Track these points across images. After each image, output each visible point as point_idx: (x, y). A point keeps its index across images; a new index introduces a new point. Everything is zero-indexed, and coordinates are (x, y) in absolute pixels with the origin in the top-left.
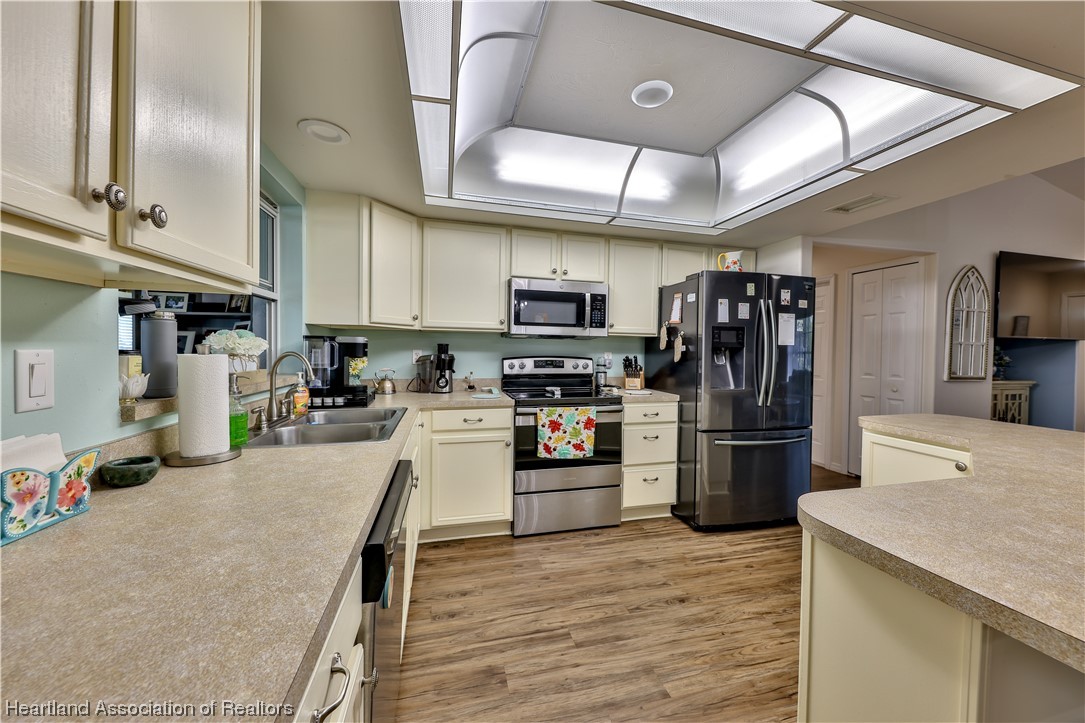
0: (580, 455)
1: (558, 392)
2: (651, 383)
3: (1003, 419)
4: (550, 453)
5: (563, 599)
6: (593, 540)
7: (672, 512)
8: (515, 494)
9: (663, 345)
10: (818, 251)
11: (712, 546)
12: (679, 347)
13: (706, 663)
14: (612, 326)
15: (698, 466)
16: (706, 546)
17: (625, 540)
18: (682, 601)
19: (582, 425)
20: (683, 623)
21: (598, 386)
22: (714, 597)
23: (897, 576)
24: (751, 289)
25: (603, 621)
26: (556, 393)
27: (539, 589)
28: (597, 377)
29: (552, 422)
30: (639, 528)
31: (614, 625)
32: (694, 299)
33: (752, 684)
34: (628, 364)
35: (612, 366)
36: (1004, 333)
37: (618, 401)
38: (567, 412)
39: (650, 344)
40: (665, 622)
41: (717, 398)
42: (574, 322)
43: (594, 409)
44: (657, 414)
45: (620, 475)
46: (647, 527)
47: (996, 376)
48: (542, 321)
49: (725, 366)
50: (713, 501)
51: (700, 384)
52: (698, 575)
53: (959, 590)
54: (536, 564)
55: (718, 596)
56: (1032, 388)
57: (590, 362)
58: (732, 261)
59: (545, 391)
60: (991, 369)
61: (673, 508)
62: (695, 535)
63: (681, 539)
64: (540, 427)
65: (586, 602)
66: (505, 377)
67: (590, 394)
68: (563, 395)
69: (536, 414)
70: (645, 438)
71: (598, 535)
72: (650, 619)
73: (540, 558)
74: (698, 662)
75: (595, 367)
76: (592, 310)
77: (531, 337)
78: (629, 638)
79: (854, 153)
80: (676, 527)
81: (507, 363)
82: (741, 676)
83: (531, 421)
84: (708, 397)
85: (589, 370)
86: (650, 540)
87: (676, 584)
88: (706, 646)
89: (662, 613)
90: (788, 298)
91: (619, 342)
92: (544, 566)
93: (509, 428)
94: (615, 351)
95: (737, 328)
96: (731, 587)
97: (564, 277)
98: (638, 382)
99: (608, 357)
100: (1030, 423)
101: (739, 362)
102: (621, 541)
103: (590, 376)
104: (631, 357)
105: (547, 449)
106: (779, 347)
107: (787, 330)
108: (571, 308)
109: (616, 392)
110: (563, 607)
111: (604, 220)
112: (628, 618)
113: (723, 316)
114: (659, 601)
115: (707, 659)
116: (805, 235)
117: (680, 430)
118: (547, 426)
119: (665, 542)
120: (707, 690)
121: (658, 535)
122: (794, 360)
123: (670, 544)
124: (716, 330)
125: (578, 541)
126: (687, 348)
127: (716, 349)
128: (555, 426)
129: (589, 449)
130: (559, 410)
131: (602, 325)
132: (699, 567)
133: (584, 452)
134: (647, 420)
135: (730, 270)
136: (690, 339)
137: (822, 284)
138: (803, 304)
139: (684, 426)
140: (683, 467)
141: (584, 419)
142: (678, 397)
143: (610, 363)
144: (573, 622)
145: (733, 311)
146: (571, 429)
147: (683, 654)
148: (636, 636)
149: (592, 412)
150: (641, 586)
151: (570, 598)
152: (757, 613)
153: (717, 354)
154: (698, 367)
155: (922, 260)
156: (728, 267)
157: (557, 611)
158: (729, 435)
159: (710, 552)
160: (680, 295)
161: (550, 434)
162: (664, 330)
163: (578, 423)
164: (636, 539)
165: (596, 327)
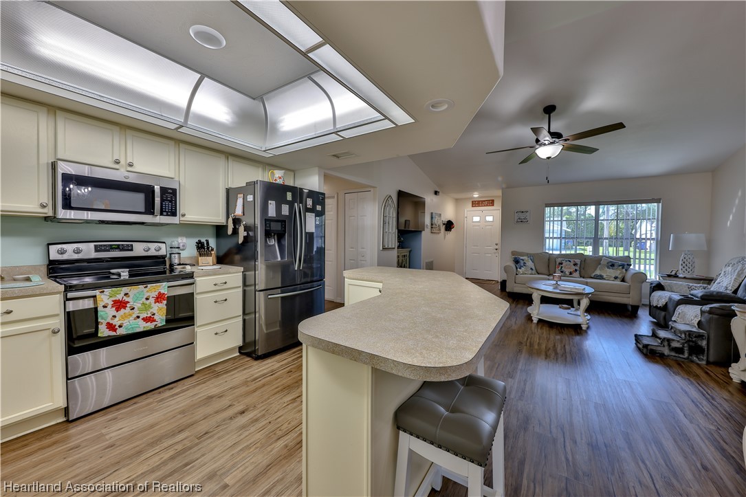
0: (150, 326)
1: (125, 274)
2: (221, 260)
3: (401, 267)
4: (115, 330)
5: (130, 457)
6: (168, 394)
7: (239, 352)
8: (68, 379)
9: (230, 231)
10: (327, 178)
11: (267, 366)
12: (242, 233)
13: (257, 448)
14: (183, 215)
15: (257, 315)
16: (264, 368)
17: (198, 384)
18: (243, 412)
19: (152, 300)
20: (244, 427)
21: (171, 265)
22: (266, 400)
23: (339, 355)
24: (289, 196)
25: (172, 458)
26: (122, 274)
27: (102, 459)
28: (170, 258)
29: (115, 302)
30: (213, 371)
31: (184, 455)
32: (252, 199)
33: (286, 446)
34: (200, 246)
35: (187, 248)
36: (402, 228)
37: (191, 276)
38: (134, 291)
39: (219, 230)
40: (228, 434)
41: (270, 268)
42: (143, 211)
43: (165, 284)
44: (226, 283)
45: (193, 335)
46: (218, 369)
47: (398, 247)
48: (103, 207)
49: (274, 245)
50: (269, 336)
51: (257, 259)
52: (255, 391)
53: (360, 352)
54: (100, 437)
55: (268, 399)
56: (410, 252)
57: (163, 246)
58: (278, 176)
59: (110, 273)
60: (397, 244)
61: (240, 348)
62: (256, 363)
63: (245, 369)
64: (100, 309)
65: (157, 449)
66: (51, 262)
67: (164, 272)
68: (131, 276)
69: (95, 297)
70: (216, 302)
71: (172, 388)
72: (216, 437)
73: (104, 431)
74: (251, 450)
75: (168, 249)
76: (162, 200)
77: (88, 222)
78: (197, 459)
79: (339, 126)
80: (242, 362)
81: (53, 249)
82: (281, 443)
83: (87, 304)
84: (264, 267)
85: (163, 252)
86: (221, 377)
87: (239, 402)
88: (258, 436)
89: (227, 428)
90: (311, 204)
91: (191, 228)
92: (107, 437)
93: (57, 315)
94: (188, 235)
95: (281, 221)
96: (277, 390)
97: (129, 169)
98: (210, 260)
99: (181, 241)
100: (409, 268)
101: (283, 243)
102: (194, 386)
103: (163, 257)
104: (203, 240)
105: (111, 327)
106: (306, 233)
107: (311, 223)
108: (140, 197)
109: (189, 269)
110: (128, 465)
111: (173, 126)
112: (197, 444)
113: (272, 212)
114: (224, 420)
115: (258, 445)
116: (320, 167)
117: (244, 292)
118: (110, 306)
119: (233, 375)
120: (257, 465)
121: (227, 372)
122: (317, 242)
123: (236, 376)
124: (267, 221)
125: (151, 400)
126: (248, 233)
127: (268, 234)
128: (119, 305)
129: (160, 320)
130: (125, 289)
131: (174, 214)
132: (257, 384)
133: (155, 323)
134: (217, 288)
135: (277, 182)
136: (250, 227)
137: (329, 198)
138: (319, 208)
139: (247, 288)
140: (247, 318)
141: (155, 294)
142: (242, 269)
143: (183, 246)
144: (141, 472)
145: (278, 209)
146: (140, 305)
147: (241, 450)
148: (203, 455)
149: (163, 288)
150: (211, 415)
151: (139, 453)
152: (292, 400)
153: (269, 237)
154: (256, 246)
155: (372, 189)
156: (276, 180)
157: (123, 470)
158: (279, 290)
159: (265, 371)
160: (242, 195)
161: (114, 313)
162: (230, 220)
163: (147, 299)
164: (209, 380)
165: (167, 215)
